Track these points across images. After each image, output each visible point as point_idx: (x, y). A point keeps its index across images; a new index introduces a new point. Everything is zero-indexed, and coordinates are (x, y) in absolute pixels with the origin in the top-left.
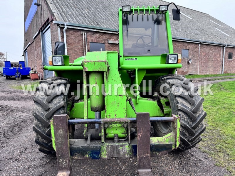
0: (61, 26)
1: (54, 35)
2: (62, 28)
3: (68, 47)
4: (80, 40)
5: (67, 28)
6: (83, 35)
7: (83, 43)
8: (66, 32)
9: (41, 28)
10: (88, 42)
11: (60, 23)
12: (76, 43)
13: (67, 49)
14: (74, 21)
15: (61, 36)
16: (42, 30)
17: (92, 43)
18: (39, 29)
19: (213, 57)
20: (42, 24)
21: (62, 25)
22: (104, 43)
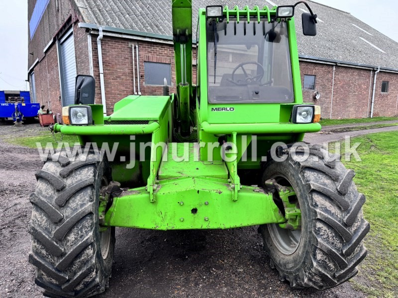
0: (92, 32)
1: (80, 49)
2: (94, 36)
3: (106, 70)
4: (127, 58)
5: (104, 36)
6: (132, 48)
7: (132, 63)
8: (102, 42)
9: (58, 34)
10: (142, 62)
11: (91, 27)
12: (120, 64)
13: (104, 74)
14: (115, 24)
15: (93, 51)
16: (59, 37)
17: (147, 63)
18: (54, 36)
19: (355, 88)
20: (58, 26)
21: (93, 30)
22: (170, 64)
